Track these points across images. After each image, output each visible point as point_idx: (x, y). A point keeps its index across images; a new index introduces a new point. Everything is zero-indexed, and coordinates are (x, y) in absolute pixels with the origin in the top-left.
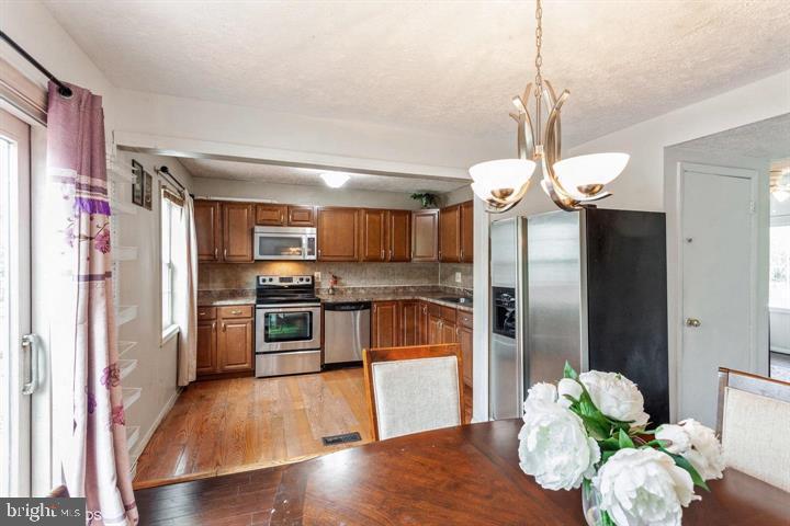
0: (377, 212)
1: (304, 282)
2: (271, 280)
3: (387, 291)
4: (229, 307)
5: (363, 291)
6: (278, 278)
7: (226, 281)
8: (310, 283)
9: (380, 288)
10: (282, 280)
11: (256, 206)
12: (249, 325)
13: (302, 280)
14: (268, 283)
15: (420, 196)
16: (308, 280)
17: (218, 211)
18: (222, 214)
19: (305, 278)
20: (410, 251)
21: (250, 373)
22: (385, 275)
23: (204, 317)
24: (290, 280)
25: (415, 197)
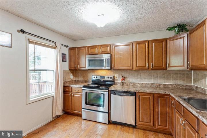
0: (143, 42)
1: (109, 79)
2: (97, 77)
3: (153, 86)
5: (138, 85)
6: (99, 76)
8: (112, 79)
9: (148, 84)
10: (101, 77)
11: (88, 47)
12: (81, 96)
13: (108, 78)
14: (95, 78)
15: (173, 28)
16: (111, 78)
18: (78, 52)
19: (110, 77)
20: (166, 63)
21: (80, 116)
22: (152, 77)
23: (66, 91)
24: (104, 77)
25: (170, 29)
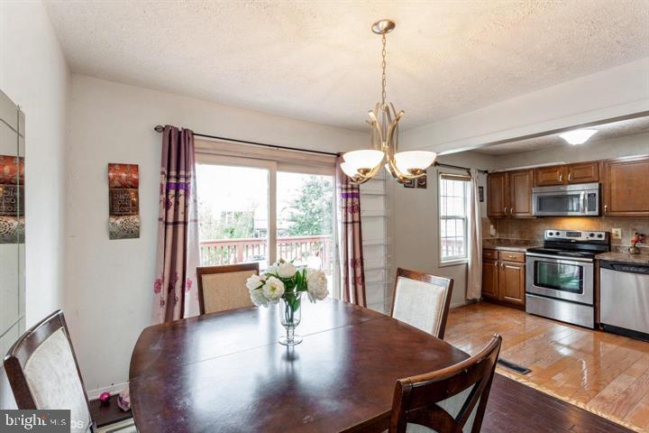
1: (596, 238)
2: (558, 234)
4: (508, 252)
6: (565, 233)
7: (521, 233)
8: (603, 239)
10: (570, 234)
11: (536, 170)
12: (522, 269)
13: (592, 235)
14: (555, 236)
16: (600, 236)
17: (507, 180)
18: (510, 181)
19: (596, 234)
21: (521, 307)
23: (488, 257)
24: (579, 234)
